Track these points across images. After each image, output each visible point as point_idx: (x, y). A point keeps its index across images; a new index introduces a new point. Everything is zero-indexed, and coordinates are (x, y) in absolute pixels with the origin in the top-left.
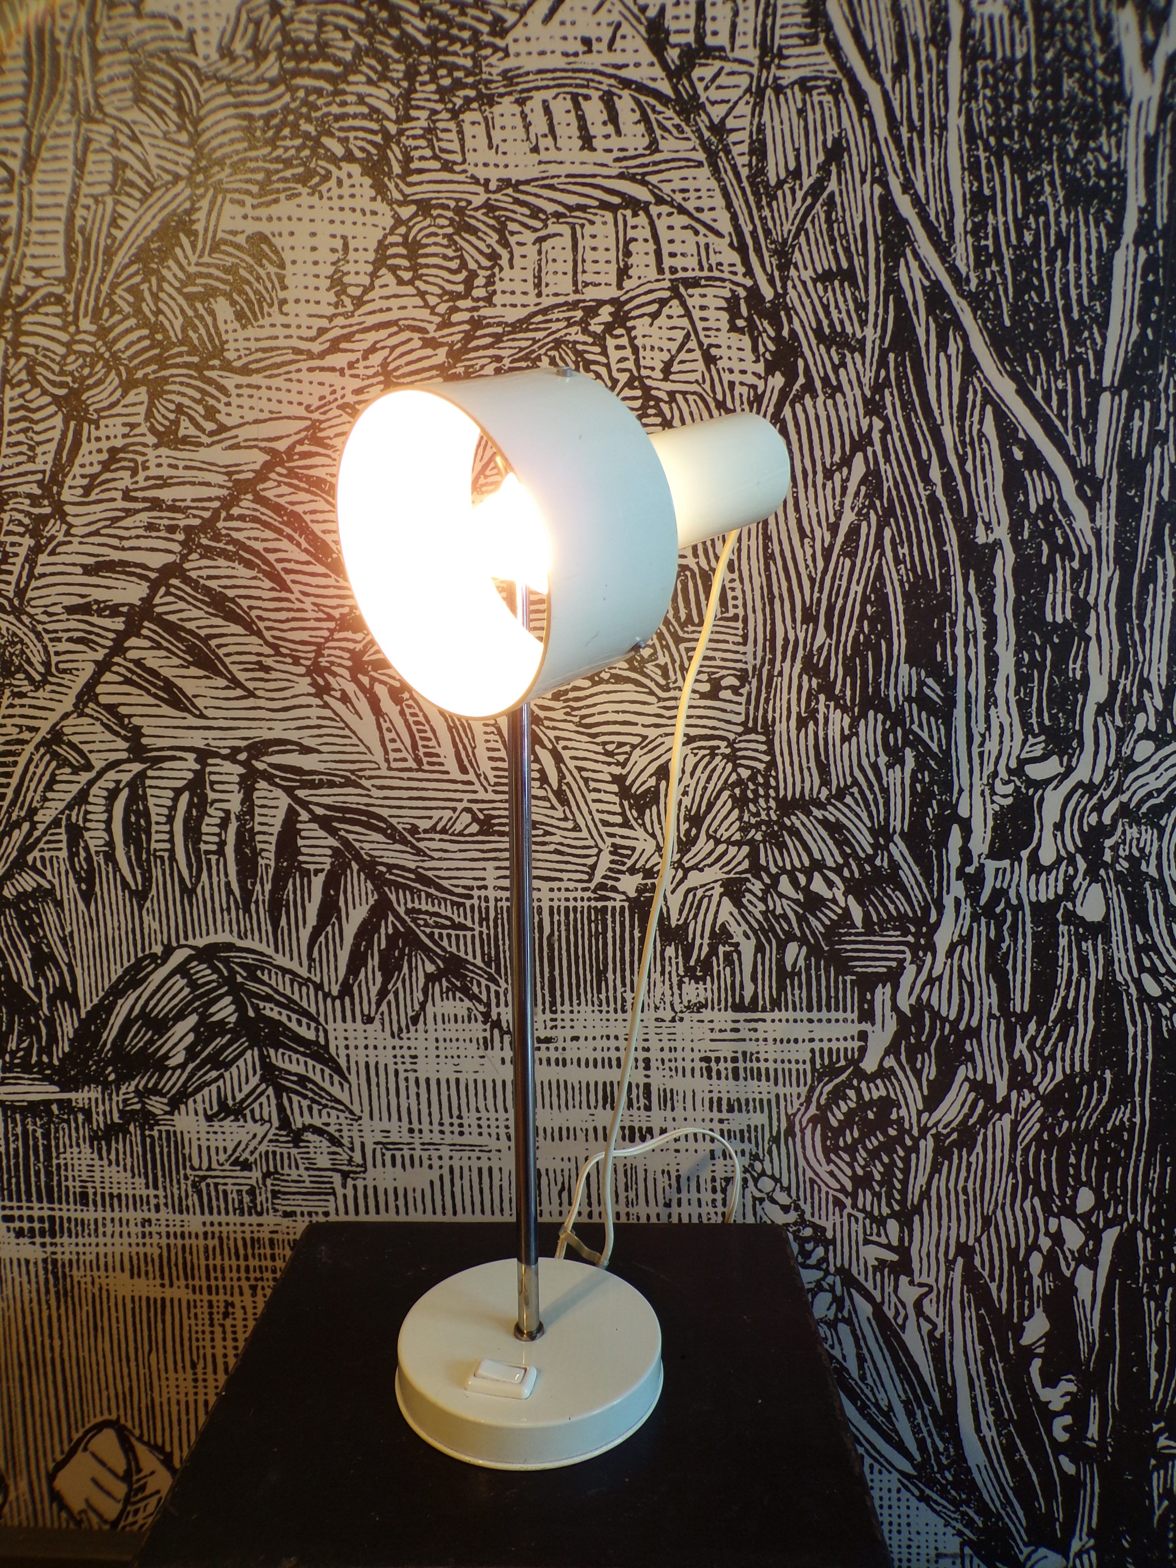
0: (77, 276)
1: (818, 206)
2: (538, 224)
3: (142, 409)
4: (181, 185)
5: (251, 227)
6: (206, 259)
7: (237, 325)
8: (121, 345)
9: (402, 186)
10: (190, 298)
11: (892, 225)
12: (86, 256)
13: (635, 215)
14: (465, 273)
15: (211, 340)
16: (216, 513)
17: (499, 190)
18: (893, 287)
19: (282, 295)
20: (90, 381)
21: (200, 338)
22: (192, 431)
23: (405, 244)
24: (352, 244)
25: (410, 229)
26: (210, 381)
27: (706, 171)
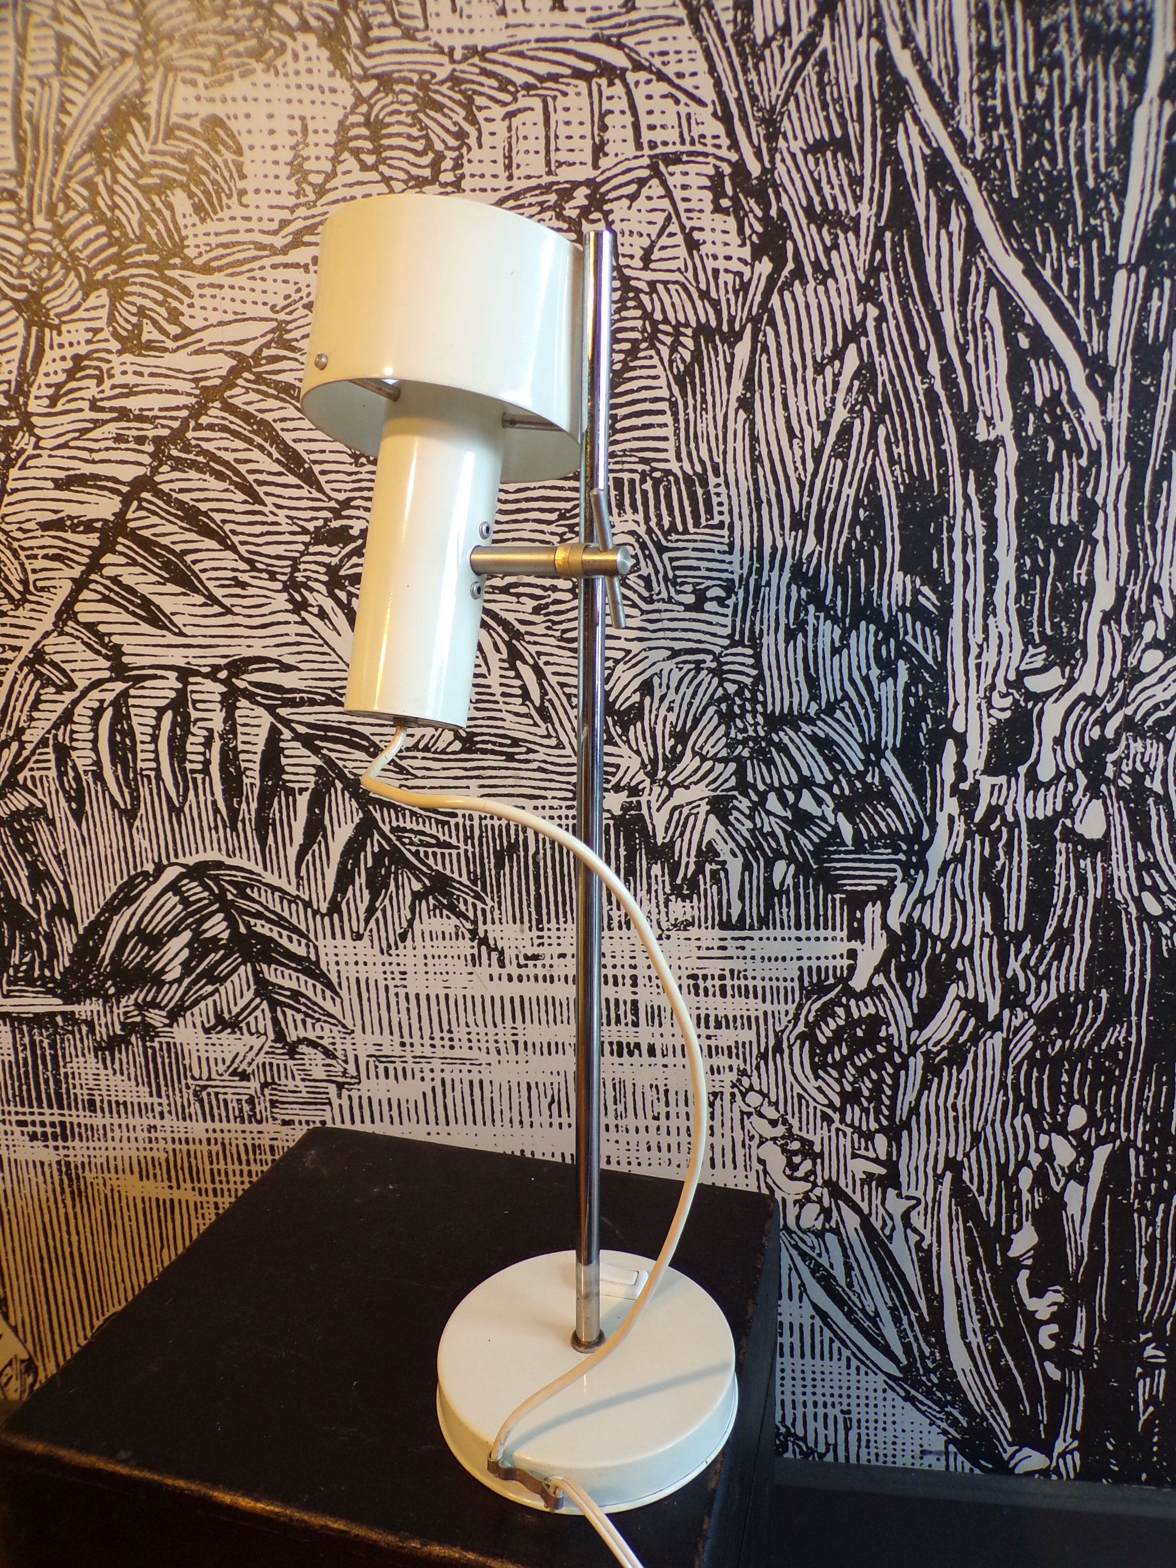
0: (29, 167)
1: (809, 66)
2: (507, 98)
3: (104, 313)
4: (129, 62)
5: (205, 110)
6: (160, 146)
7: (196, 219)
8: (78, 243)
9: (362, 58)
10: (146, 190)
11: (890, 86)
12: (36, 146)
13: (611, 84)
14: (431, 156)
15: (171, 237)
16: (185, 422)
17: (465, 59)
18: (891, 156)
19: (241, 184)
20: (49, 284)
21: (159, 233)
22: (156, 335)
23: (367, 124)
24: (311, 126)
25: (371, 107)
26: (171, 281)
27: (686, 30)
